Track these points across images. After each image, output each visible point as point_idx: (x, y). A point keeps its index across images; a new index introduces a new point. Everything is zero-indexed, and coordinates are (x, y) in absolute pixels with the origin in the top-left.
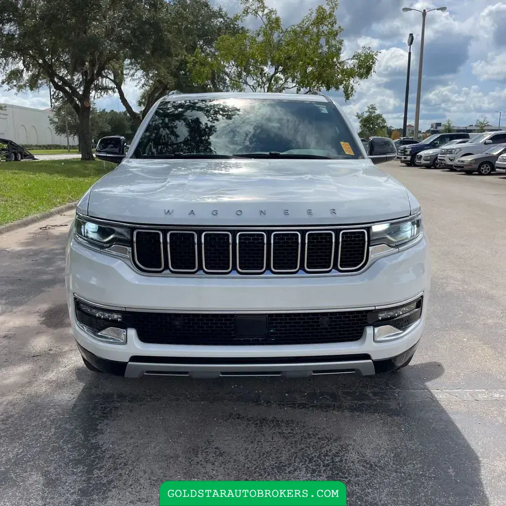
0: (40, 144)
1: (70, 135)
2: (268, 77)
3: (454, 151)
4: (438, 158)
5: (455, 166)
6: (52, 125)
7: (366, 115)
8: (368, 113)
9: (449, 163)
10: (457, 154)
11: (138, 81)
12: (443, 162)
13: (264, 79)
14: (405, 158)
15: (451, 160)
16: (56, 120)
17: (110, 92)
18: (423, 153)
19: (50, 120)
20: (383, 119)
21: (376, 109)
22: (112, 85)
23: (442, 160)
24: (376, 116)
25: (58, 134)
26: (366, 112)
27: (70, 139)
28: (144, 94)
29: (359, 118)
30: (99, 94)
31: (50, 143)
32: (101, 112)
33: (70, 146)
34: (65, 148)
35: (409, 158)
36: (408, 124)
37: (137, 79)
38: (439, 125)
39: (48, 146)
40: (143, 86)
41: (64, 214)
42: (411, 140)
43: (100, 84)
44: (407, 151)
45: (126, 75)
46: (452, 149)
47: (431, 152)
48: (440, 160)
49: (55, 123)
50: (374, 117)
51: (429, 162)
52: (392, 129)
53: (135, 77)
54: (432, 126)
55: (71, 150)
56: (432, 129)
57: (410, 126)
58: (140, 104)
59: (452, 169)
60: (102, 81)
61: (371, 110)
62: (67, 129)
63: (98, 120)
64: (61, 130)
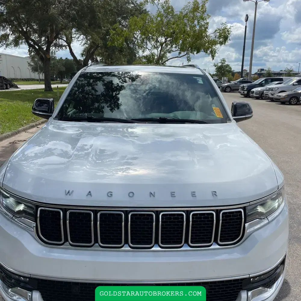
0: (22, 78)
1: (40, 73)
2: (161, 42)
3: (274, 89)
4: (264, 93)
5: (275, 99)
6: (30, 67)
7: (219, 64)
8: (221, 64)
9: (271, 96)
10: (276, 91)
11: (81, 41)
12: (267, 96)
13: (158, 44)
14: (243, 92)
15: (272, 95)
16: (32, 64)
17: (64, 48)
18: (254, 90)
19: (28, 64)
20: (230, 67)
21: (226, 61)
22: (65, 44)
23: (266, 94)
24: (226, 65)
25: (34, 72)
26: (220, 63)
27: (41, 75)
28: (85, 49)
29: (215, 66)
30: (57, 49)
31: (29, 77)
32: (59, 59)
33: (41, 79)
34: (38, 80)
35: (246, 92)
36: (244, 69)
37: (80, 40)
38: (262, 70)
39: (28, 79)
40: (84, 45)
41: (28, 131)
42: (247, 80)
43: (58, 43)
44: (245, 88)
45: (74, 38)
46: (273, 88)
47: (259, 89)
48: (265, 94)
49: (31, 65)
50: (224, 66)
51: (258, 95)
52: (234, 72)
53: (80, 39)
54: (258, 71)
55: (41, 82)
56: (258, 72)
57: (245, 70)
58: (82, 55)
59: (272, 100)
60: (59, 42)
61: (222, 62)
62: (38, 69)
63: (57, 64)
64: (35, 69)
